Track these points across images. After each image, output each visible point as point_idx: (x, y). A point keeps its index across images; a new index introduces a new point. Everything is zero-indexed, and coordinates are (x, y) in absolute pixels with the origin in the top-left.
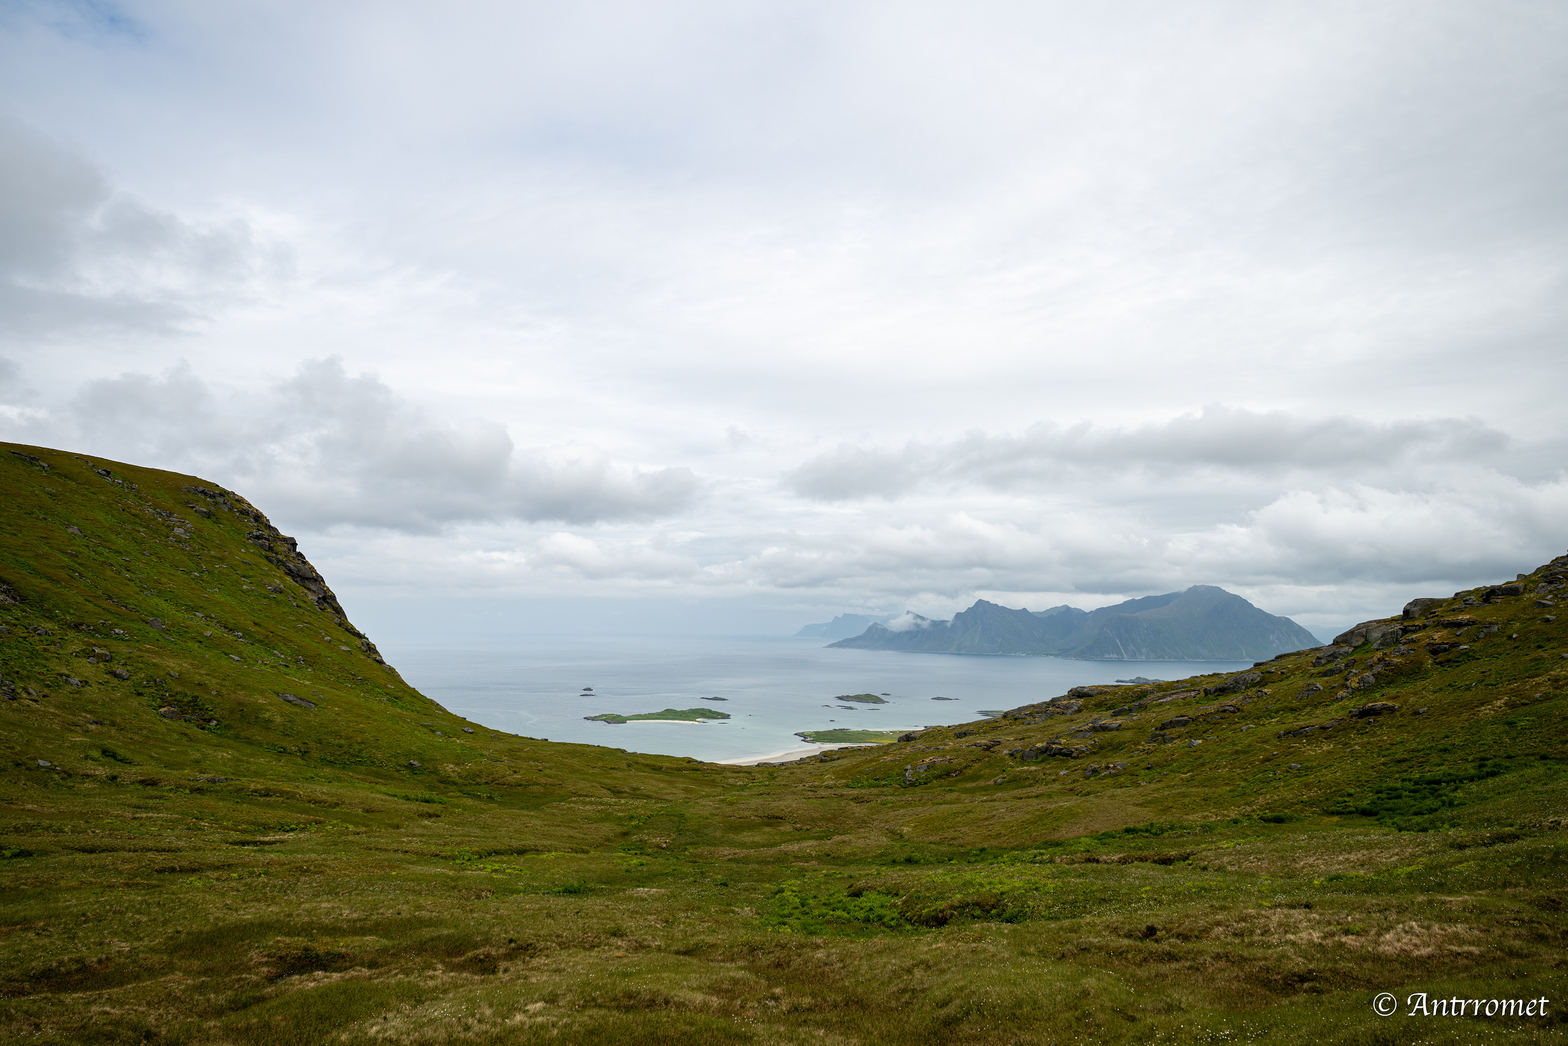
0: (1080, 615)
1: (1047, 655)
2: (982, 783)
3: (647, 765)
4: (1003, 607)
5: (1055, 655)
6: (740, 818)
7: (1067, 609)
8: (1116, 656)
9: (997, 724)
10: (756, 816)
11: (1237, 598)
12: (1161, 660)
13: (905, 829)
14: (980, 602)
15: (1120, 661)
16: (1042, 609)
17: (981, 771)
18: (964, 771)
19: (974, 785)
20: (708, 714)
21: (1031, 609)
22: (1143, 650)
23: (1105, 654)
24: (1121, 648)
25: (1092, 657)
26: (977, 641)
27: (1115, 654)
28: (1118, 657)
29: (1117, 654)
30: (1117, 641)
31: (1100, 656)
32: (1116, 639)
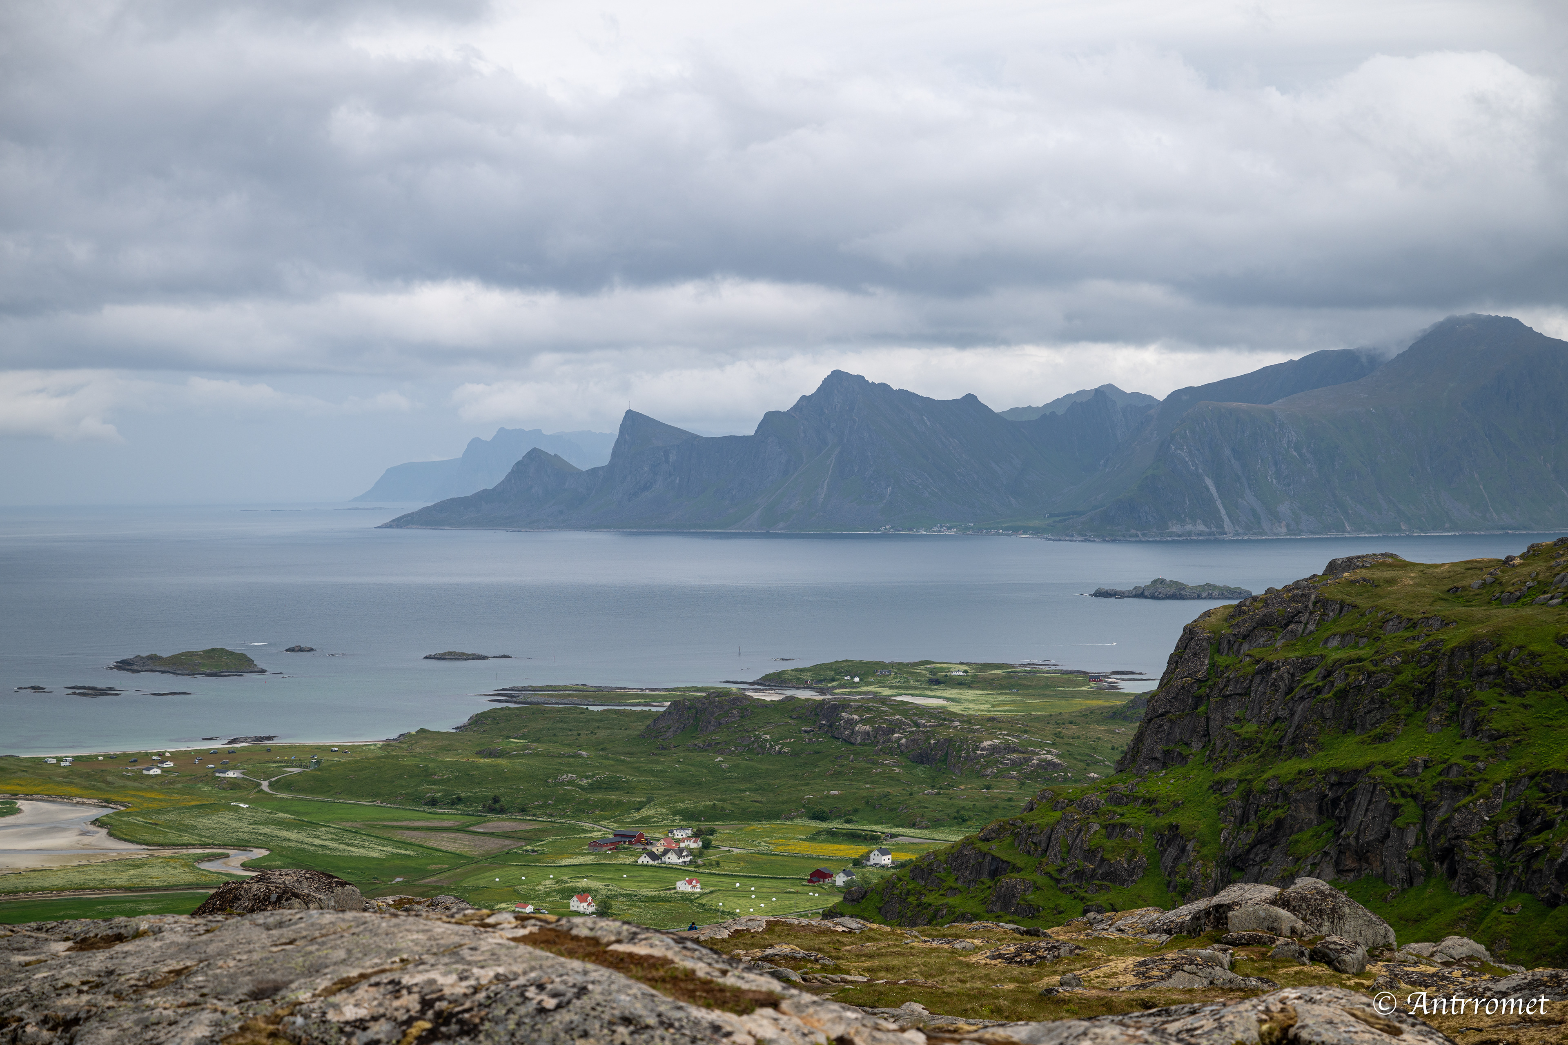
1: (1016, 530)
5: (1037, 532)
8: (1201, 527)
12: (1333, 534)
22: (1284, 508)
23: (1170, 524)
24: (1219, 503)
25: (1133, 531)
26: (823, 495)
27: (1199, 521)
28: (1207, 530)
29: (1205, 523)
30: (1209, 483)
31: (1155, 530)
32: (1206, 478)
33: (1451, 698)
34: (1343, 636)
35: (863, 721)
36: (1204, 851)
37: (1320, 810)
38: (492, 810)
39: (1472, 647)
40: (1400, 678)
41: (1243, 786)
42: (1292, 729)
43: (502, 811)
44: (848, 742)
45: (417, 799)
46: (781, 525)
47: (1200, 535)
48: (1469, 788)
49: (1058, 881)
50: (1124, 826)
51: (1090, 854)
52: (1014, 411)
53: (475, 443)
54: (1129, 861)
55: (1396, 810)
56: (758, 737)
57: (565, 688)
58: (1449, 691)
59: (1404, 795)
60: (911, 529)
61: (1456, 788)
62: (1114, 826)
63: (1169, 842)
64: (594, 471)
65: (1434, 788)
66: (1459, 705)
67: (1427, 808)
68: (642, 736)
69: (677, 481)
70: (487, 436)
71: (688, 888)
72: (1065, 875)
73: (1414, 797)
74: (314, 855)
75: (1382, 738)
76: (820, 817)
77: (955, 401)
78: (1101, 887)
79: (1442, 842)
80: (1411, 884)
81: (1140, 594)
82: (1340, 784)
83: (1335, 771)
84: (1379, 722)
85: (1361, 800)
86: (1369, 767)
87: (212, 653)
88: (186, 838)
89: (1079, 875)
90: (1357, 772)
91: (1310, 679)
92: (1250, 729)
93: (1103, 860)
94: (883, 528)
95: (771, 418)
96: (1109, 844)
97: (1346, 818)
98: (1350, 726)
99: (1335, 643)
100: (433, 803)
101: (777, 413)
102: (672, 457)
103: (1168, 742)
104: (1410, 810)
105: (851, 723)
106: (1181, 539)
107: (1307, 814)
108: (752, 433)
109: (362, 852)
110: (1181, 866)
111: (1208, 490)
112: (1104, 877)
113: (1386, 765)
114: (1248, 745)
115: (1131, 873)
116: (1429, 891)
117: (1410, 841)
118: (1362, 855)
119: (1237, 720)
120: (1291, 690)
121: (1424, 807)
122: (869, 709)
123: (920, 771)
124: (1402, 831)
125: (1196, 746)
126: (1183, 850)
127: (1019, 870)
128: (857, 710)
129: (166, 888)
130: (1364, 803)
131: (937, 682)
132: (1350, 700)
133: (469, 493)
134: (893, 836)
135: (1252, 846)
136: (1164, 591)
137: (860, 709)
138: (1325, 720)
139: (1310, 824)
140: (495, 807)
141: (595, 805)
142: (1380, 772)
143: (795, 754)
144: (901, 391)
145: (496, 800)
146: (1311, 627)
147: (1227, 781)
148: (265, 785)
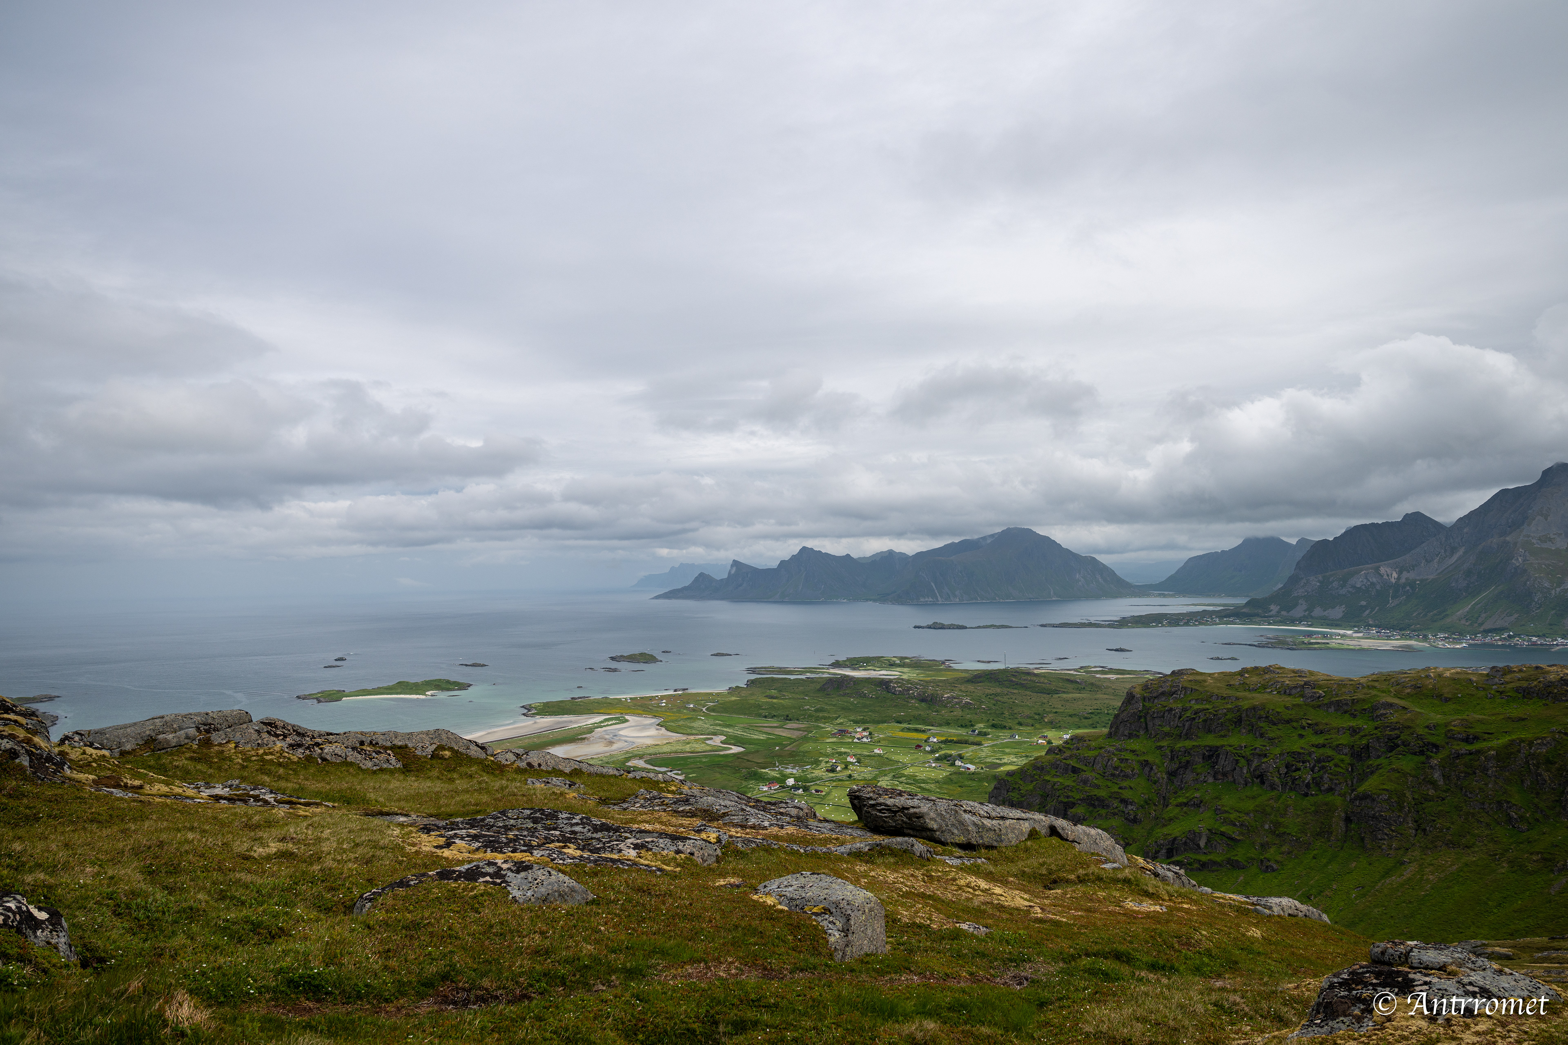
0: (903, 557)
1: (867, 600)
4: (826, 554)
5: (875, 601)
7: (891, 553)
8: (931, 599)
11: (1046, 539)
14: (804, 548)
15: (934, 604)
16: (868, 555)
20: (444, 686)
21: (855, 555)
23: (920, 598)
26: (801, 588)
27: (930, 597)
28: (933, 600)
30: (933, 584)
31: (915, 600)
32: (930, 582)
33: (1249, 725)
34: (1196, 700)
35: (899, 687)
36: (1160, 769)
37: (1203, 758)
38: (787, 720)
39: (1254, 708)
40: (1227, 717)
41: (1169, 748)
42: (1185, 731)
43: (790, 720)
44: (894, 693)
45: (760, 715)
47: (930, 602)
48: (1265, 756)
49: (1104, 776)
50: (1127, 760)
51: (1116, 768)
52: (859, 558)
53: (673, 568)
54: (1132, 771)
55: (1237, 761)
56: (863, 692)
57: (768, 668)
58: (1248, 723)
59: (1239, 756)
61: (1260, 755)
62: (1123, 759)
63: (1145, 766)
64: (722, 580)
65: (1251, 754)
66: (1253, 727)
67: (1249, 762)
68: (819, 690)
69: (751, 583)
70: (677, 565)
71: (879, 752)
72: (1106, 775)
73: (1243, 757)
74: (743, 739)
75: (1225, 736)
76: (900, 722)
78: (1122, 780)
79: (1258, 772)
80: (1246, 785)
81: (929, 627)
82: (1210, 750)
83: (1208, 746)
84: (1221, 730)
85: (1222, 757)
86: (1223, 746)
87: (642, 654)
88: (694, 732)
89: (1113, 775)
90: (1217, 747)
91: (1188, 714)
92: (1166, 729)
93: (1122, 771)
96: (1122, 765)
97: (1216, 763)
98: (1209, 731)
99: (1193, 702)
100: (765, 717)
101: (784, 561)
102: (749, 576)
103: (1130, 730)
104: (1243, 762)
105: (894, 687)
107: (1198, 759)
109: (756, 737)
110: (1152, 774)
111: (932, 587)
112: (1123, 776)
113: (1230, 746)
114: (1167, 734)
115: (1134, 775)
116: (1255, 788)
117: (1245, 771)
118: (1225, 775)
119: (1159, 725)
120: (1180, 717)
121: (1247, 761)
122: (899, 683)
123: (923, 704)
124: (1241, 768)
125: (1142, 732)
126: (1152, 769)
127: (1085, 771)
128: (895, 683)
129: (704, 752)
130: (1224, 757)
131: (892, 665)
132: (1208, 723)
133: (680, 587)
134: (930, 730)
135: (1178, 769)
136: (938, 626)
137: (897, 683)
138: (1199, 728)
139: (1199, 762)
140: (788, 718)
141: (822, 718)
142: (1228, 748)
143: (877, 698)
145: (787, 716)
146: (1182, 696)
147: (1163, 747)
148: (704, 709)
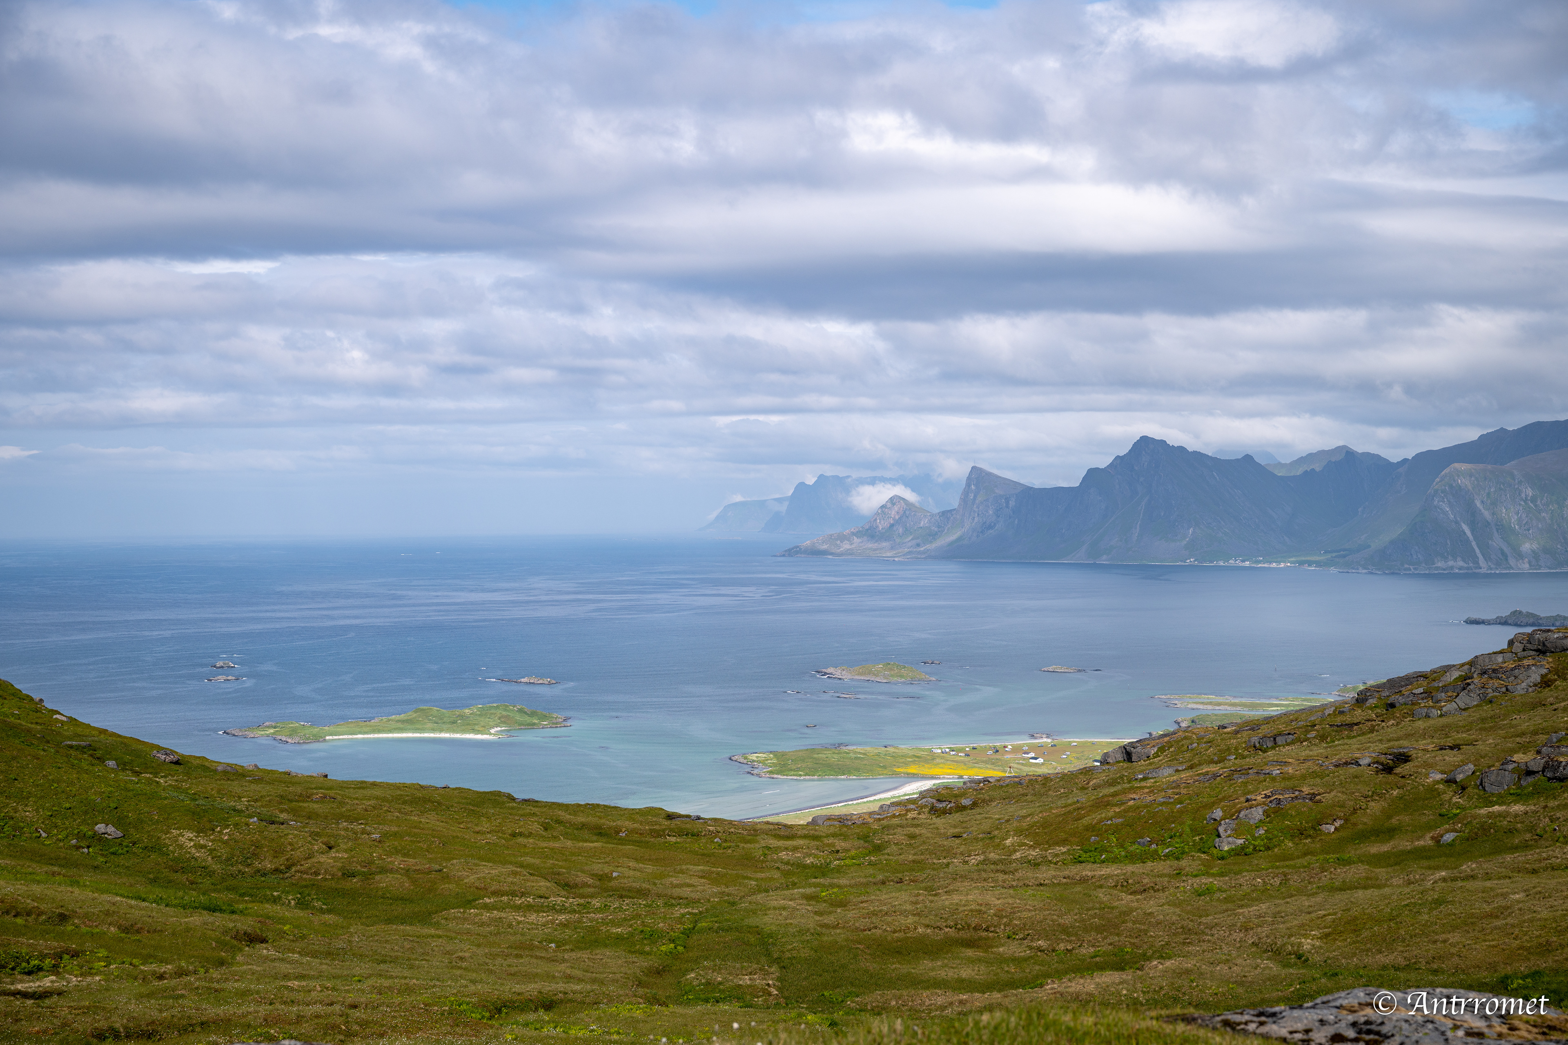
2: (1405, 844)
3: (583, 826)
6: (895, 932)
8: (1461, 563)
9: (1348, 719)
10: (927, 926)
13: (1307, 944)
17: (1390, 817)
18: (1353, 819)
19: (1386, 848)
23: (1436, 561)
24: (1474, 544)
25: (1406, 566)
26: (1137, 535)
27: (1459, 559)
28: (1466, 565)
29: (1464, 561)
30: (1465, 528)
31: (1424, 565)
32: (1463, 525)
46: (1105, 557)
47: (1460, 569)
60: (1212, 562)
64: (946, 512)
69: (1016, 522)
77: (1237, 460)
94: (1188, 561)
95: (1092, 473)
101: (1096, 470)
106: (1445, 572)
108: (1078, 485)
111: (1465, 533)
144: (1195, 453)
